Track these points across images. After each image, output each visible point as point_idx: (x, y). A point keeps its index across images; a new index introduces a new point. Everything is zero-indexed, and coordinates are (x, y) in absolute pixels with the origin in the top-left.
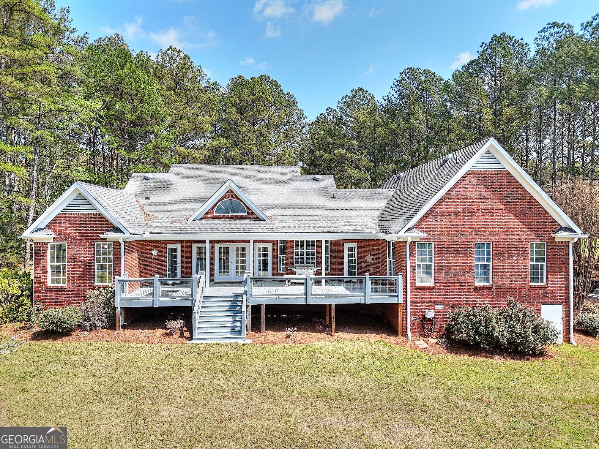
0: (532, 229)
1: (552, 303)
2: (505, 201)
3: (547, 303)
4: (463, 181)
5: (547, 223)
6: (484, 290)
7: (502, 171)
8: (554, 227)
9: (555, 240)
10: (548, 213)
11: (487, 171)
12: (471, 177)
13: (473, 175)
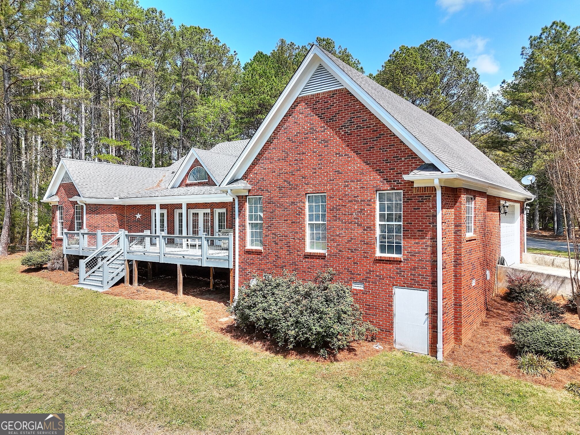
0: (379, 171)
1: (410, 286)
2: (343, 133)
3: (402, 287)
4: (292, 113)
5: (403, 159)
6: (316, 259)
7: (339, 90)
8: (413, 165)
9: (415, 185)
10: (404, 144)
11: (319, 94)
12: (301, 107)
13: (304, 102)
